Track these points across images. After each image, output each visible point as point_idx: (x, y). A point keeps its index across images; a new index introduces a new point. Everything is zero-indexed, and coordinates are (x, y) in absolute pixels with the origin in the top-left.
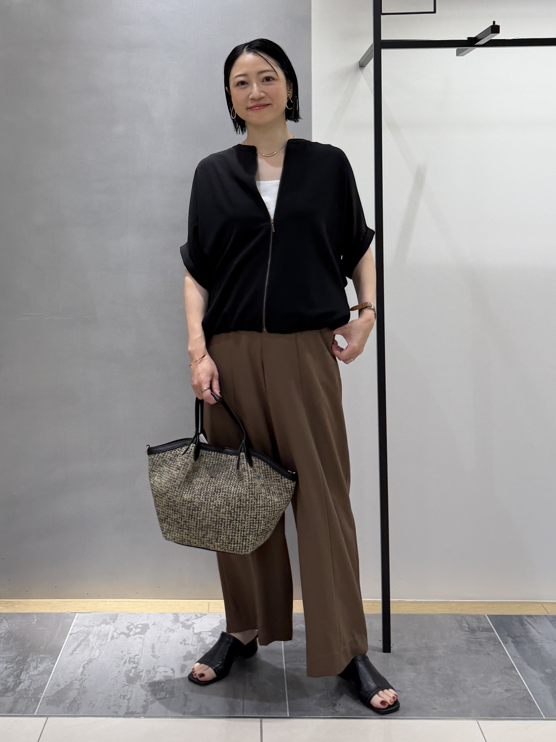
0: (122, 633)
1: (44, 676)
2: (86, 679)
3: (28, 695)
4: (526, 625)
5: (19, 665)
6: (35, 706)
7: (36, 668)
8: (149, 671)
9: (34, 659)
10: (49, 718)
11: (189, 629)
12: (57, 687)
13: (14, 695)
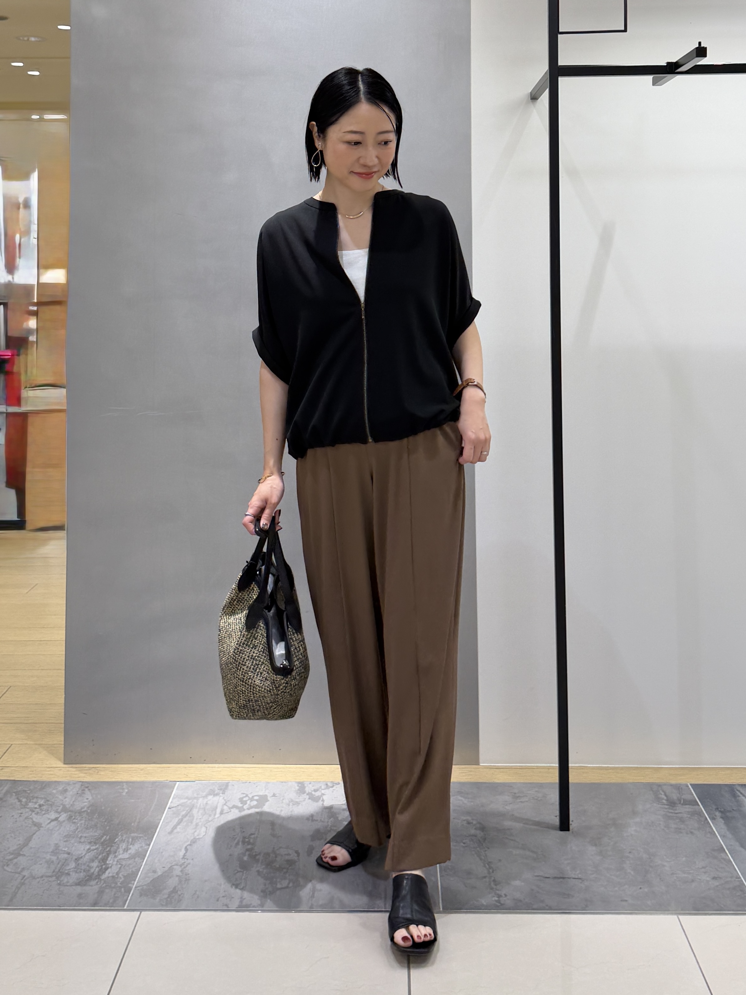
0: (234, 807)
1: (137, 859)
2: (189, 864)
3: (117, 884)
4: (739, 796)
5: (105, 846)
6: (125, 898)
7: (126, 850)
8: (268, 854)
9: (124, 838)
10: (143, 913)
11: (317, 801)
12: (153, 874)
13: (99, 883)
